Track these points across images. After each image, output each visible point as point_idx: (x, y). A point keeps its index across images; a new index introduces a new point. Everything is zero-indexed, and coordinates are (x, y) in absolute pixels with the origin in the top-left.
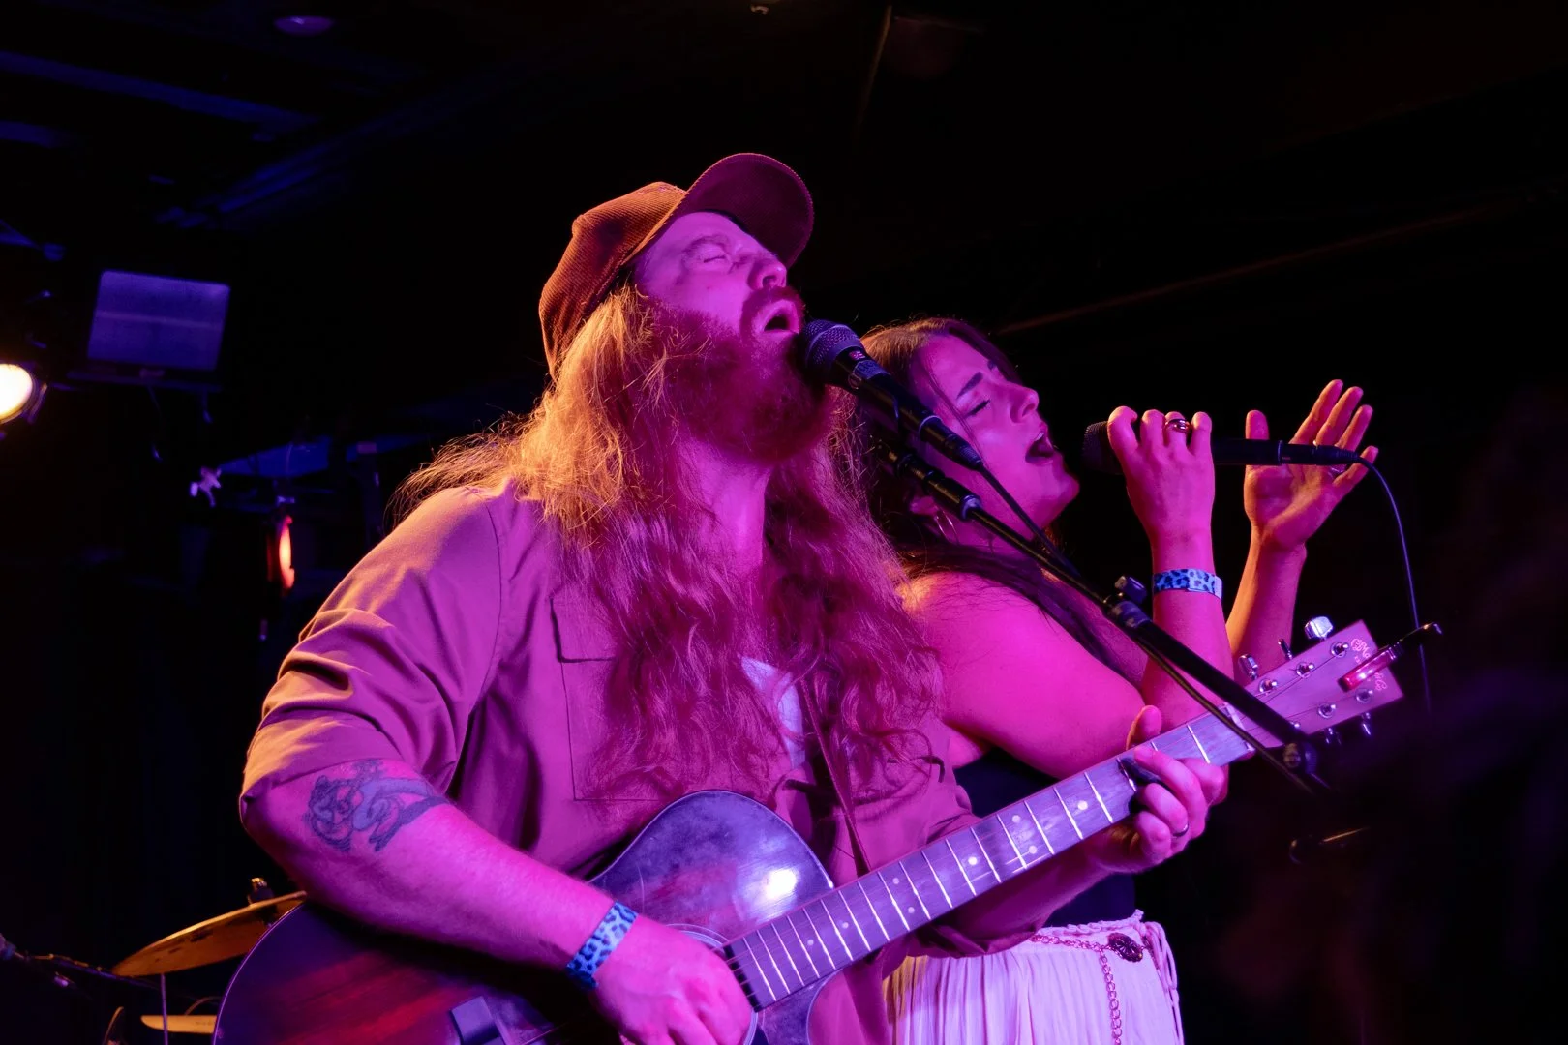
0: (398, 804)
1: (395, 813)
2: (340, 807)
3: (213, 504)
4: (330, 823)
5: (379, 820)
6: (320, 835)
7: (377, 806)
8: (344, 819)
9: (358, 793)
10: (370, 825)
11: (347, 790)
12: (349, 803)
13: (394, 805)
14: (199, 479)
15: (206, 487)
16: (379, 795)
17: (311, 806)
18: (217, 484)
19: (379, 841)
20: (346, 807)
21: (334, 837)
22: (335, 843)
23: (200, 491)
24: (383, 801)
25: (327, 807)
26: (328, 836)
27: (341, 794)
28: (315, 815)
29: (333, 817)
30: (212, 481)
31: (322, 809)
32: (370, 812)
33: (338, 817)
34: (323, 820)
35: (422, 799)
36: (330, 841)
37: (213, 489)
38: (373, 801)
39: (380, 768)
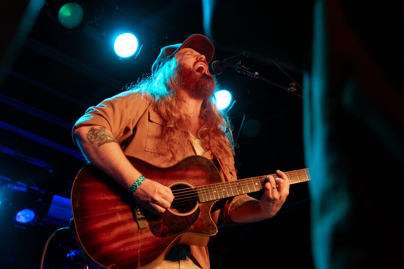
0: (107, 138)
1: (105, 140)
2: (94, 135)
3: (72, 259)
4: (91, 137)
5: (101, 140)
6: (88, 139)
7: (102, 137)
8: (94, 137)
9: (99, 133)
10: (99, 141)
11: (97, 131)
12: (97, 135)
13: (106, 138)
14: (70, 253)
15: (71, 255)
16: (103, 135)
17: (89, 132)
18: (74, 254)
19: (100, 145)
20: (96, 135)
21: (91, 140)
22: (90, 141)
23: (70, 256)
24: (104, 136)
25: (92, 134)
26: (90, 140)
27: (96, 132)
28: (89, 134)
29: (92, 136)
30: (73, 253)
31: (91, 134)
32: (100, 138)
33: (93, 137)
34: (90, 136)
35: (112, 139)
36: (89, 141)
37: (73, 255)
38: (102, 136)
39: (105, 130)
